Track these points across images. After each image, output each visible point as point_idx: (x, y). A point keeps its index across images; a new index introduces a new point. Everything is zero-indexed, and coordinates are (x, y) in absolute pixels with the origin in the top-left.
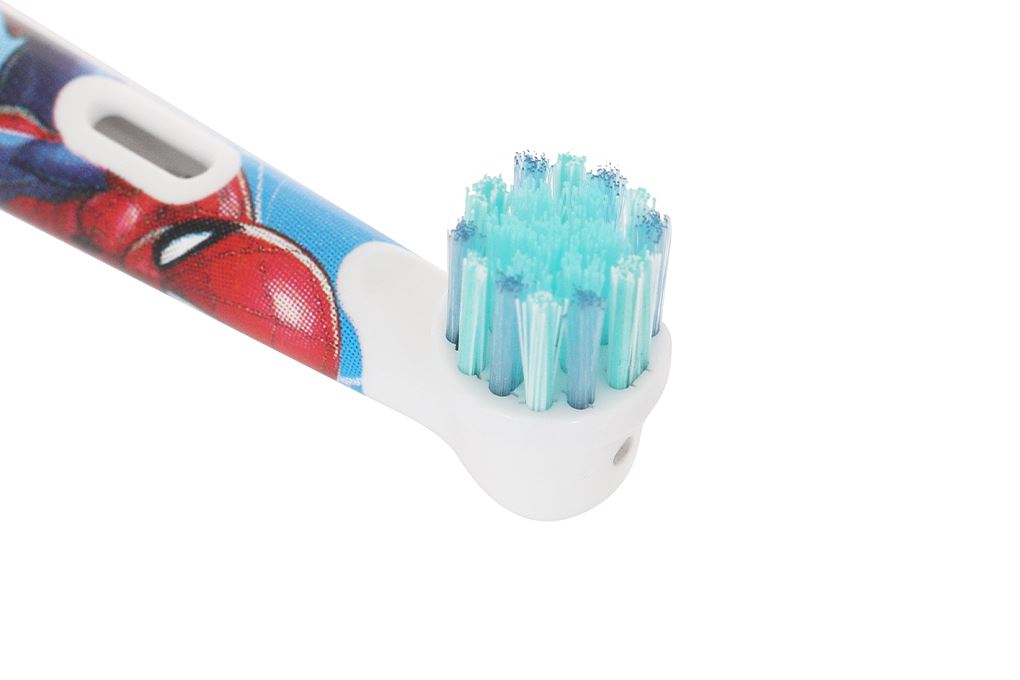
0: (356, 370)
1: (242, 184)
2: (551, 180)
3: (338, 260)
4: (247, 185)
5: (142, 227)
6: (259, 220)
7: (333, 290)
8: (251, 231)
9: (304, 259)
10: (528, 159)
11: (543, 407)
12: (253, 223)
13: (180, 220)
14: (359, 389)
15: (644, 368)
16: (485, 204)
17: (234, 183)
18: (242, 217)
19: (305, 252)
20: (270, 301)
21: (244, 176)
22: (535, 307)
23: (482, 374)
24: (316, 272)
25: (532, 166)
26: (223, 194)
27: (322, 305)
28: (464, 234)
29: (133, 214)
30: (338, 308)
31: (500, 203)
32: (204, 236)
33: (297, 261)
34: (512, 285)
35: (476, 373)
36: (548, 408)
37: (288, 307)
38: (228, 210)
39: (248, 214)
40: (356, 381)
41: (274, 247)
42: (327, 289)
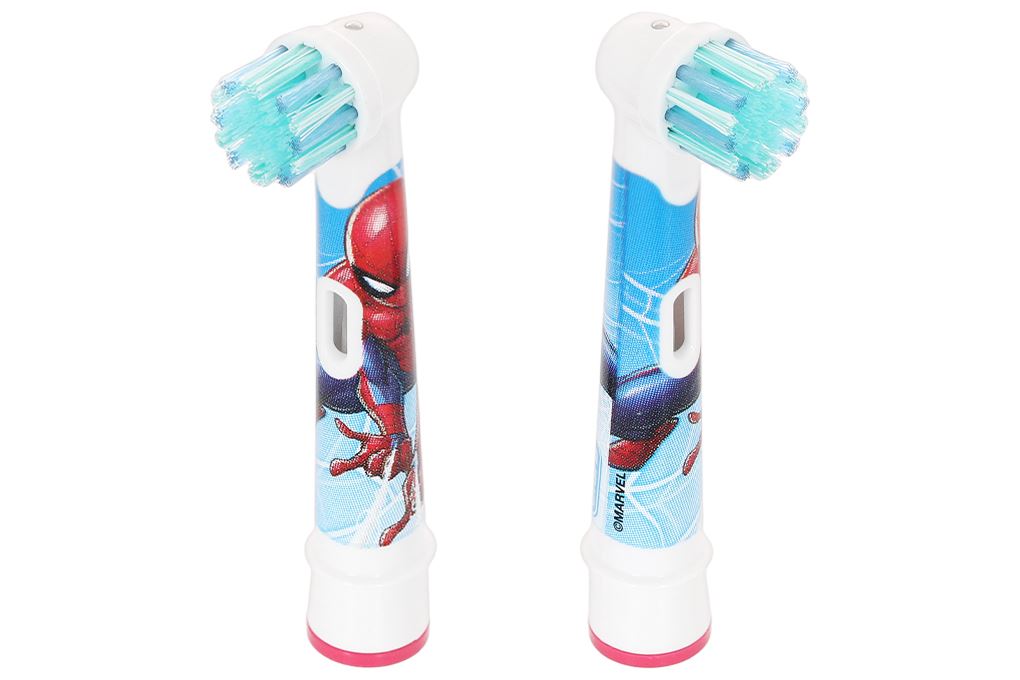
0: (391, 172)
1: (331, 273)
2: (234, 146)
3: (342, 211)
4: (330, 270)
5: (381, 309)
6: (344, 258)
7: (356, 206)
8: (352, 260)
9: (350, 228)
10: (232, 162)
11: (349, 89)
12: (347, 260)
13: (366, 295)
14: (399, 165)
15: (303, 46)
16: (266, 175)
17: (332, 277)
18: (347, 266)
19: (346, 229)
20: (381, 232)
21: (327, 274)
22: (299, 130)
23: (352, 124)
24: (353, 219)
25: (234, 159)
26: (340, 280)
27: (367, 209)
28: (286, 179)
29: (377, 317)
30: (363, 199)
31: (259, 168)
32: (366, 279)
33: (353, 231)
34: (295, 145)
35: (353, 127)
36: (349, 86)
37: (379, 222)
38: (348, 274)
39: (344, 264)
40: (396, 169)
41: (353, 245)
42: (358, 210)
